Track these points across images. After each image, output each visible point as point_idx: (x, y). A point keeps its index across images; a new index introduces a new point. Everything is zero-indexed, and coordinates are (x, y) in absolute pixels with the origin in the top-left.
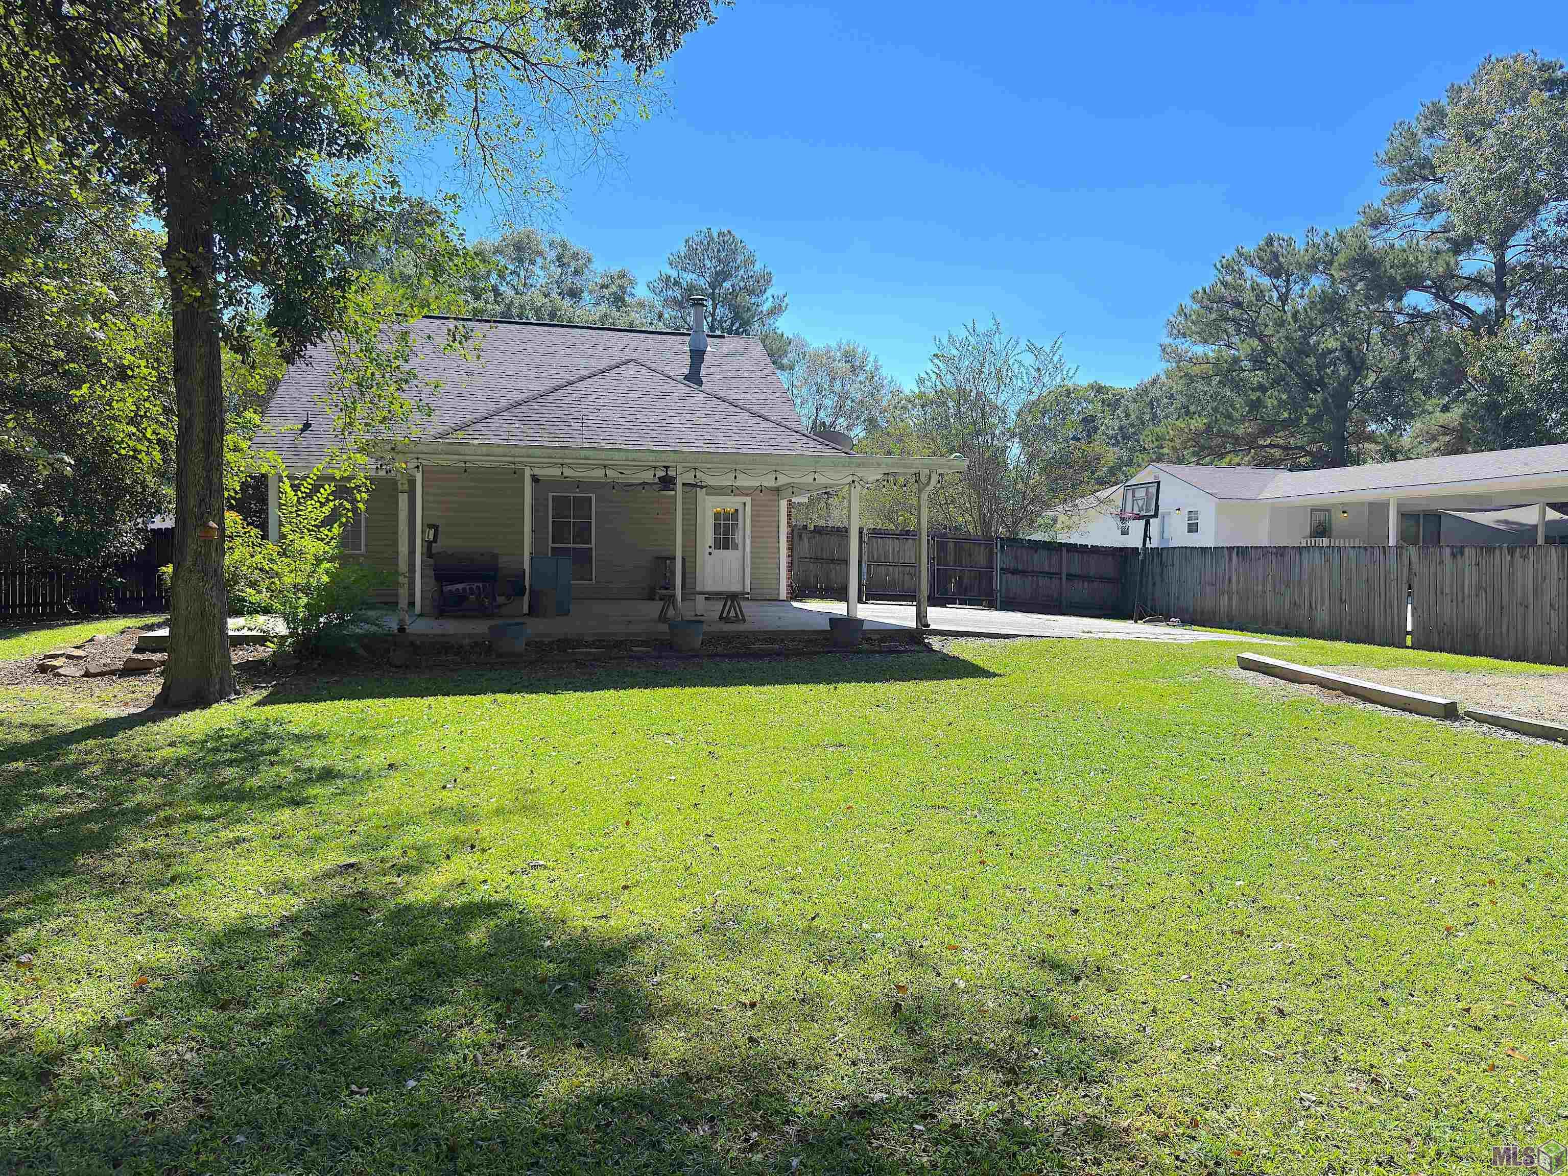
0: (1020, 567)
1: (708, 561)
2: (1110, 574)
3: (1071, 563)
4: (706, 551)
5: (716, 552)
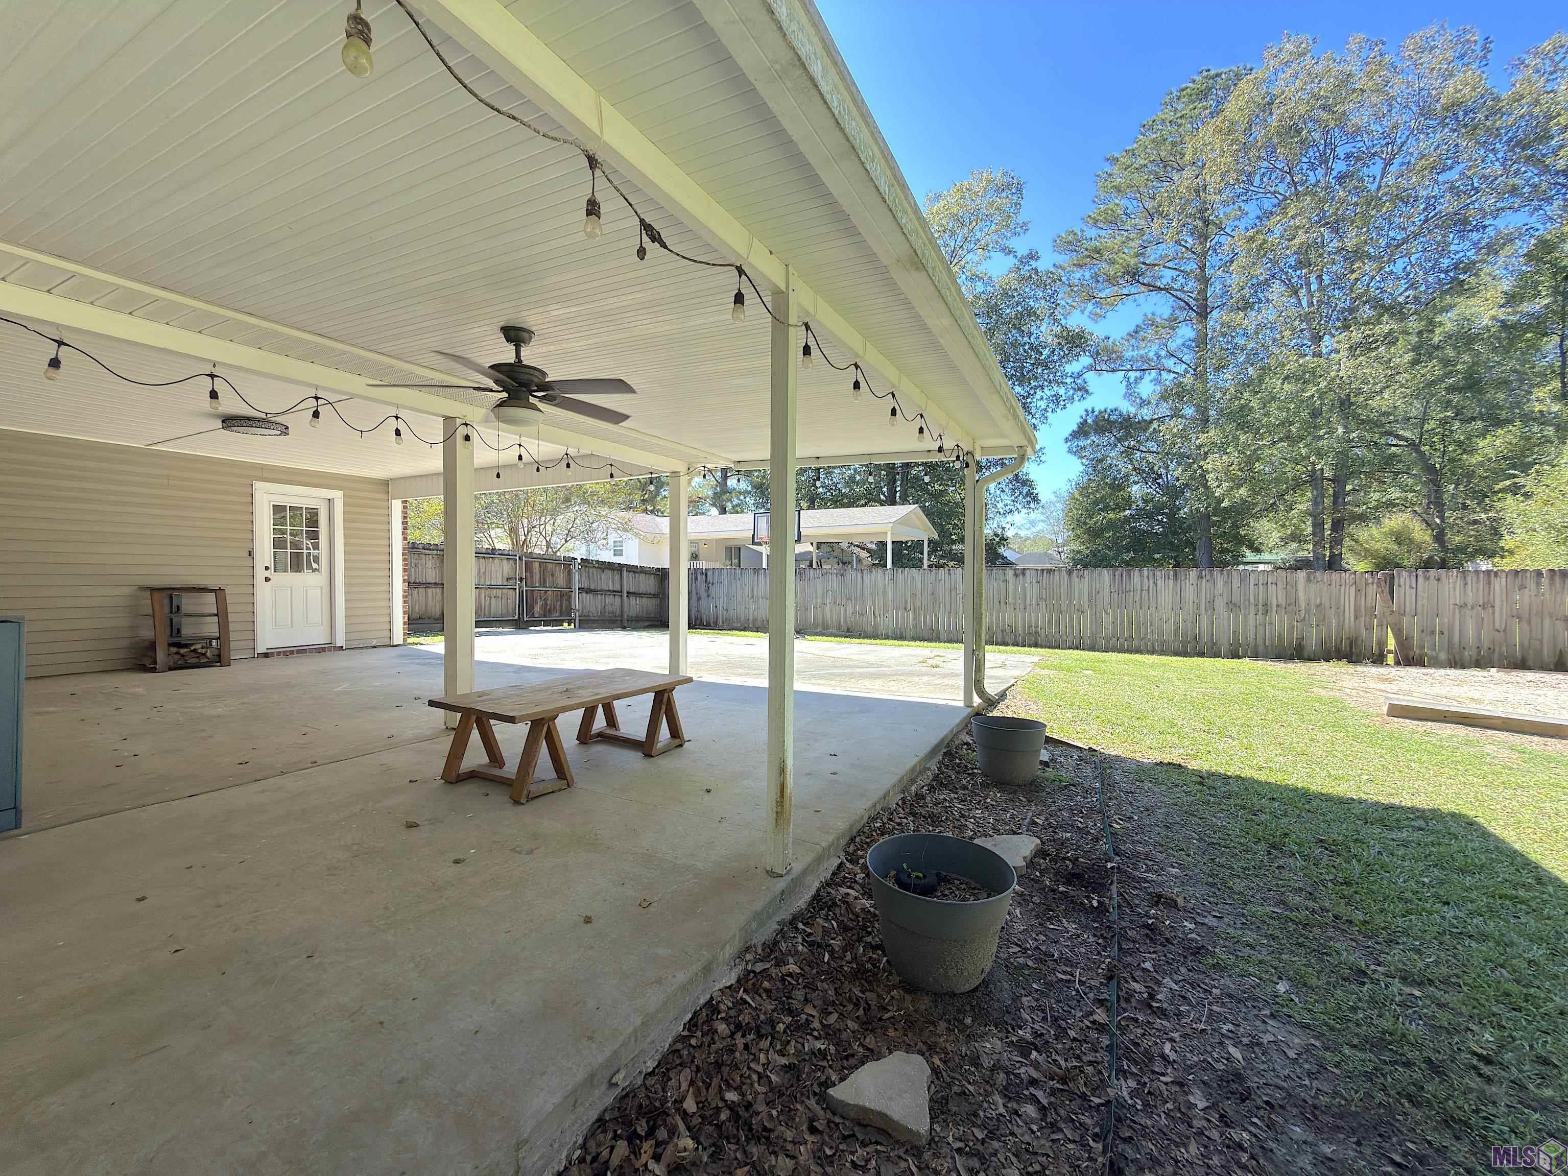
0: (592, 588)
1: (264, 594)
2: (652, 592)
3: (629, 582)
4: (260, 574)
5: (279, 578)
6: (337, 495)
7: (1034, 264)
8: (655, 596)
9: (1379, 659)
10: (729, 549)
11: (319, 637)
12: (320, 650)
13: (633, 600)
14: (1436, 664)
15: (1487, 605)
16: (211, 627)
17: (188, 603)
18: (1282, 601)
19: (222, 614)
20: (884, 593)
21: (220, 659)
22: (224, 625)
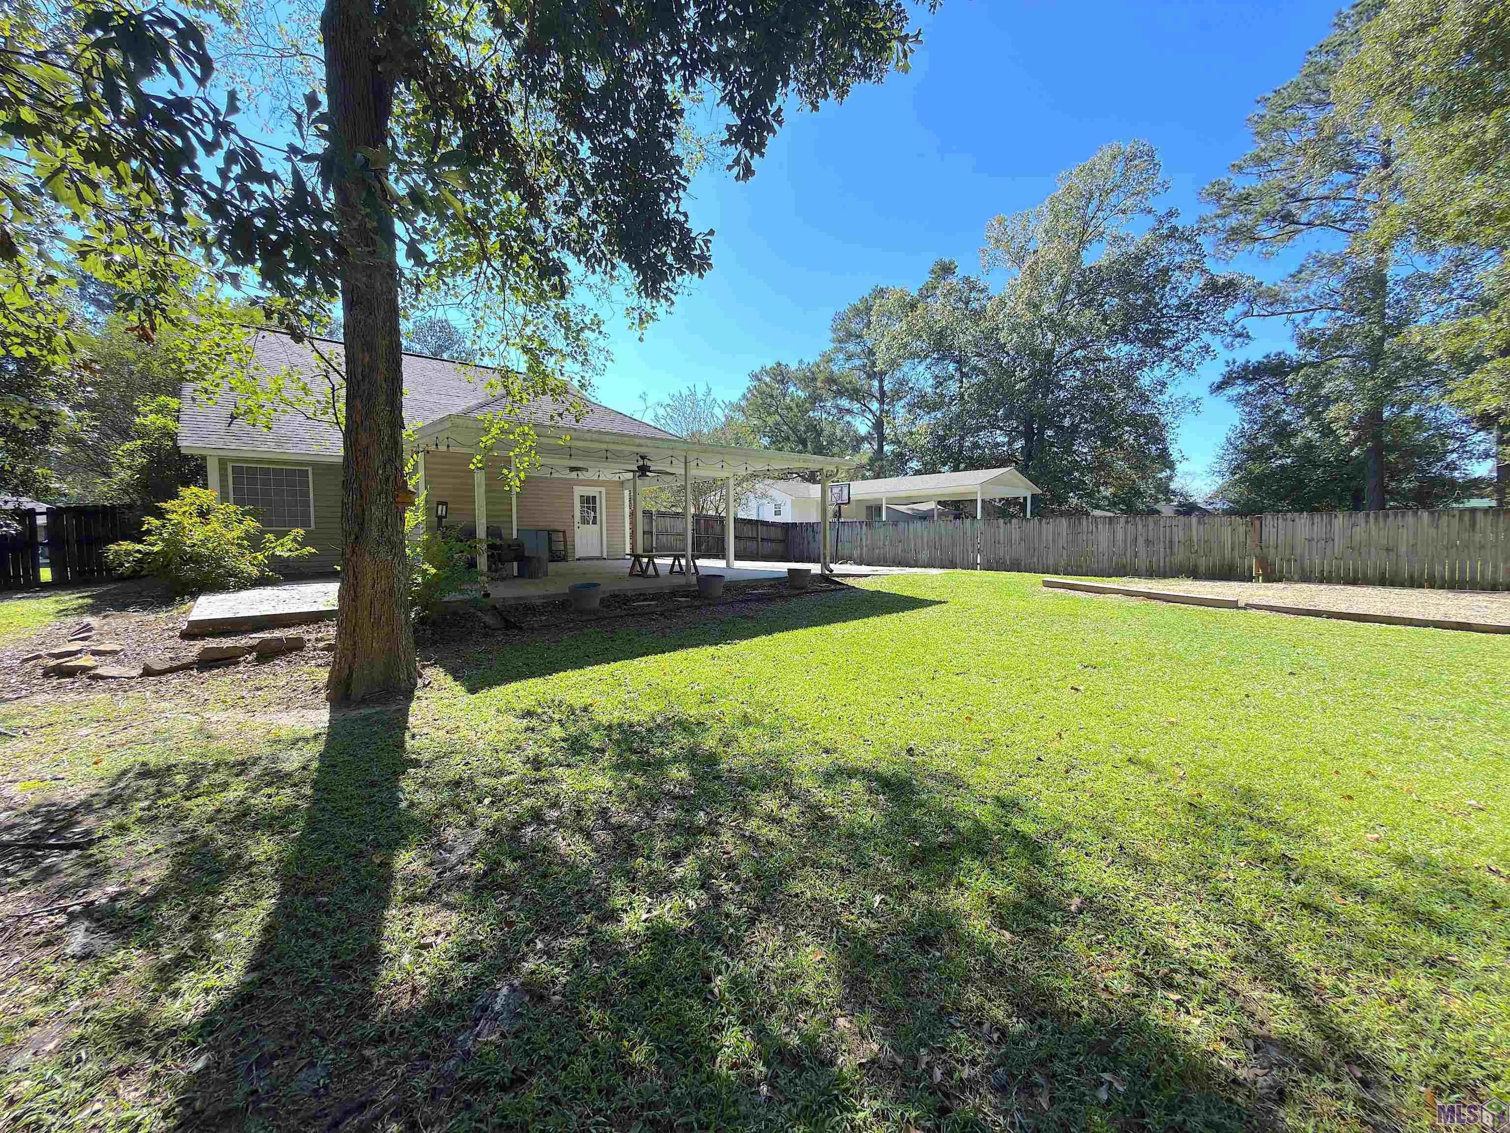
0: (737, 535)
1: (578, 533)
2: (780, 538)
3: (762, 532)
4: (576, 525)
5: (582, 526)
6: (603, 490)
7: (1174, 221)
8: (783, 541)
9: (1250, 579)
10: (869, 508)
11: (598, 554)
12: (598, 559)
13: (765, 543)
14: (1290, 580)
15: (1330, 539)
16: (562, 548)
17: (554, 537)
18: (1182, 537)
19: (565, 541)
20: (922, 537)
21: (564, 559)
22: (565, 545)
